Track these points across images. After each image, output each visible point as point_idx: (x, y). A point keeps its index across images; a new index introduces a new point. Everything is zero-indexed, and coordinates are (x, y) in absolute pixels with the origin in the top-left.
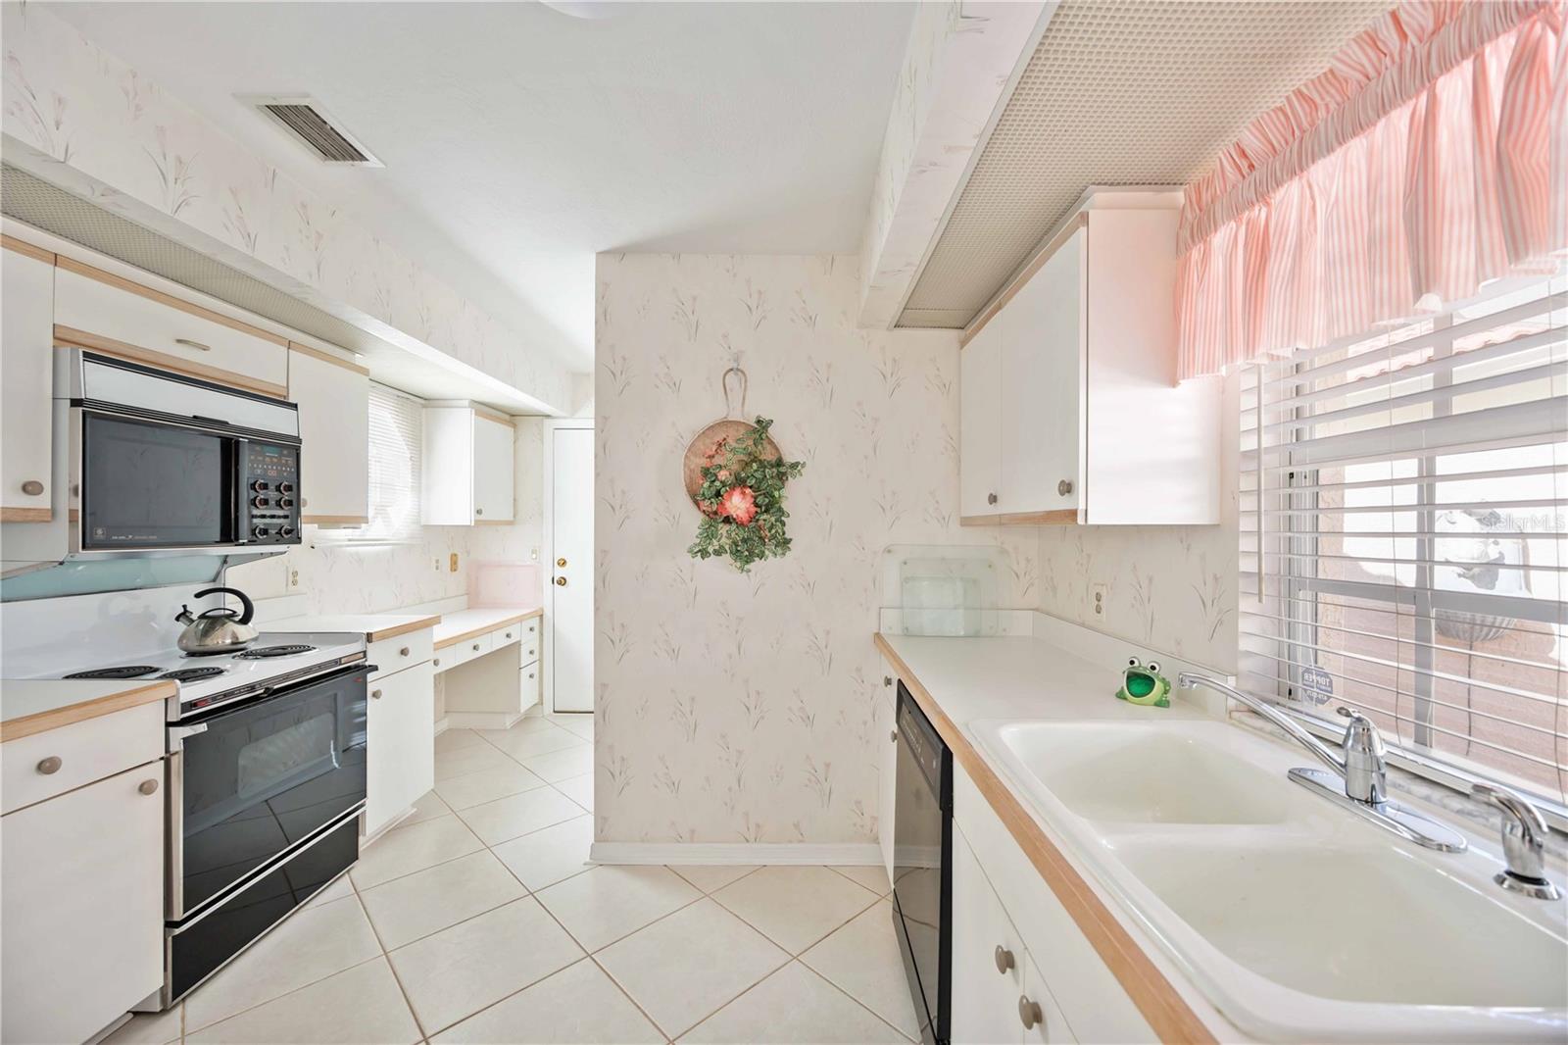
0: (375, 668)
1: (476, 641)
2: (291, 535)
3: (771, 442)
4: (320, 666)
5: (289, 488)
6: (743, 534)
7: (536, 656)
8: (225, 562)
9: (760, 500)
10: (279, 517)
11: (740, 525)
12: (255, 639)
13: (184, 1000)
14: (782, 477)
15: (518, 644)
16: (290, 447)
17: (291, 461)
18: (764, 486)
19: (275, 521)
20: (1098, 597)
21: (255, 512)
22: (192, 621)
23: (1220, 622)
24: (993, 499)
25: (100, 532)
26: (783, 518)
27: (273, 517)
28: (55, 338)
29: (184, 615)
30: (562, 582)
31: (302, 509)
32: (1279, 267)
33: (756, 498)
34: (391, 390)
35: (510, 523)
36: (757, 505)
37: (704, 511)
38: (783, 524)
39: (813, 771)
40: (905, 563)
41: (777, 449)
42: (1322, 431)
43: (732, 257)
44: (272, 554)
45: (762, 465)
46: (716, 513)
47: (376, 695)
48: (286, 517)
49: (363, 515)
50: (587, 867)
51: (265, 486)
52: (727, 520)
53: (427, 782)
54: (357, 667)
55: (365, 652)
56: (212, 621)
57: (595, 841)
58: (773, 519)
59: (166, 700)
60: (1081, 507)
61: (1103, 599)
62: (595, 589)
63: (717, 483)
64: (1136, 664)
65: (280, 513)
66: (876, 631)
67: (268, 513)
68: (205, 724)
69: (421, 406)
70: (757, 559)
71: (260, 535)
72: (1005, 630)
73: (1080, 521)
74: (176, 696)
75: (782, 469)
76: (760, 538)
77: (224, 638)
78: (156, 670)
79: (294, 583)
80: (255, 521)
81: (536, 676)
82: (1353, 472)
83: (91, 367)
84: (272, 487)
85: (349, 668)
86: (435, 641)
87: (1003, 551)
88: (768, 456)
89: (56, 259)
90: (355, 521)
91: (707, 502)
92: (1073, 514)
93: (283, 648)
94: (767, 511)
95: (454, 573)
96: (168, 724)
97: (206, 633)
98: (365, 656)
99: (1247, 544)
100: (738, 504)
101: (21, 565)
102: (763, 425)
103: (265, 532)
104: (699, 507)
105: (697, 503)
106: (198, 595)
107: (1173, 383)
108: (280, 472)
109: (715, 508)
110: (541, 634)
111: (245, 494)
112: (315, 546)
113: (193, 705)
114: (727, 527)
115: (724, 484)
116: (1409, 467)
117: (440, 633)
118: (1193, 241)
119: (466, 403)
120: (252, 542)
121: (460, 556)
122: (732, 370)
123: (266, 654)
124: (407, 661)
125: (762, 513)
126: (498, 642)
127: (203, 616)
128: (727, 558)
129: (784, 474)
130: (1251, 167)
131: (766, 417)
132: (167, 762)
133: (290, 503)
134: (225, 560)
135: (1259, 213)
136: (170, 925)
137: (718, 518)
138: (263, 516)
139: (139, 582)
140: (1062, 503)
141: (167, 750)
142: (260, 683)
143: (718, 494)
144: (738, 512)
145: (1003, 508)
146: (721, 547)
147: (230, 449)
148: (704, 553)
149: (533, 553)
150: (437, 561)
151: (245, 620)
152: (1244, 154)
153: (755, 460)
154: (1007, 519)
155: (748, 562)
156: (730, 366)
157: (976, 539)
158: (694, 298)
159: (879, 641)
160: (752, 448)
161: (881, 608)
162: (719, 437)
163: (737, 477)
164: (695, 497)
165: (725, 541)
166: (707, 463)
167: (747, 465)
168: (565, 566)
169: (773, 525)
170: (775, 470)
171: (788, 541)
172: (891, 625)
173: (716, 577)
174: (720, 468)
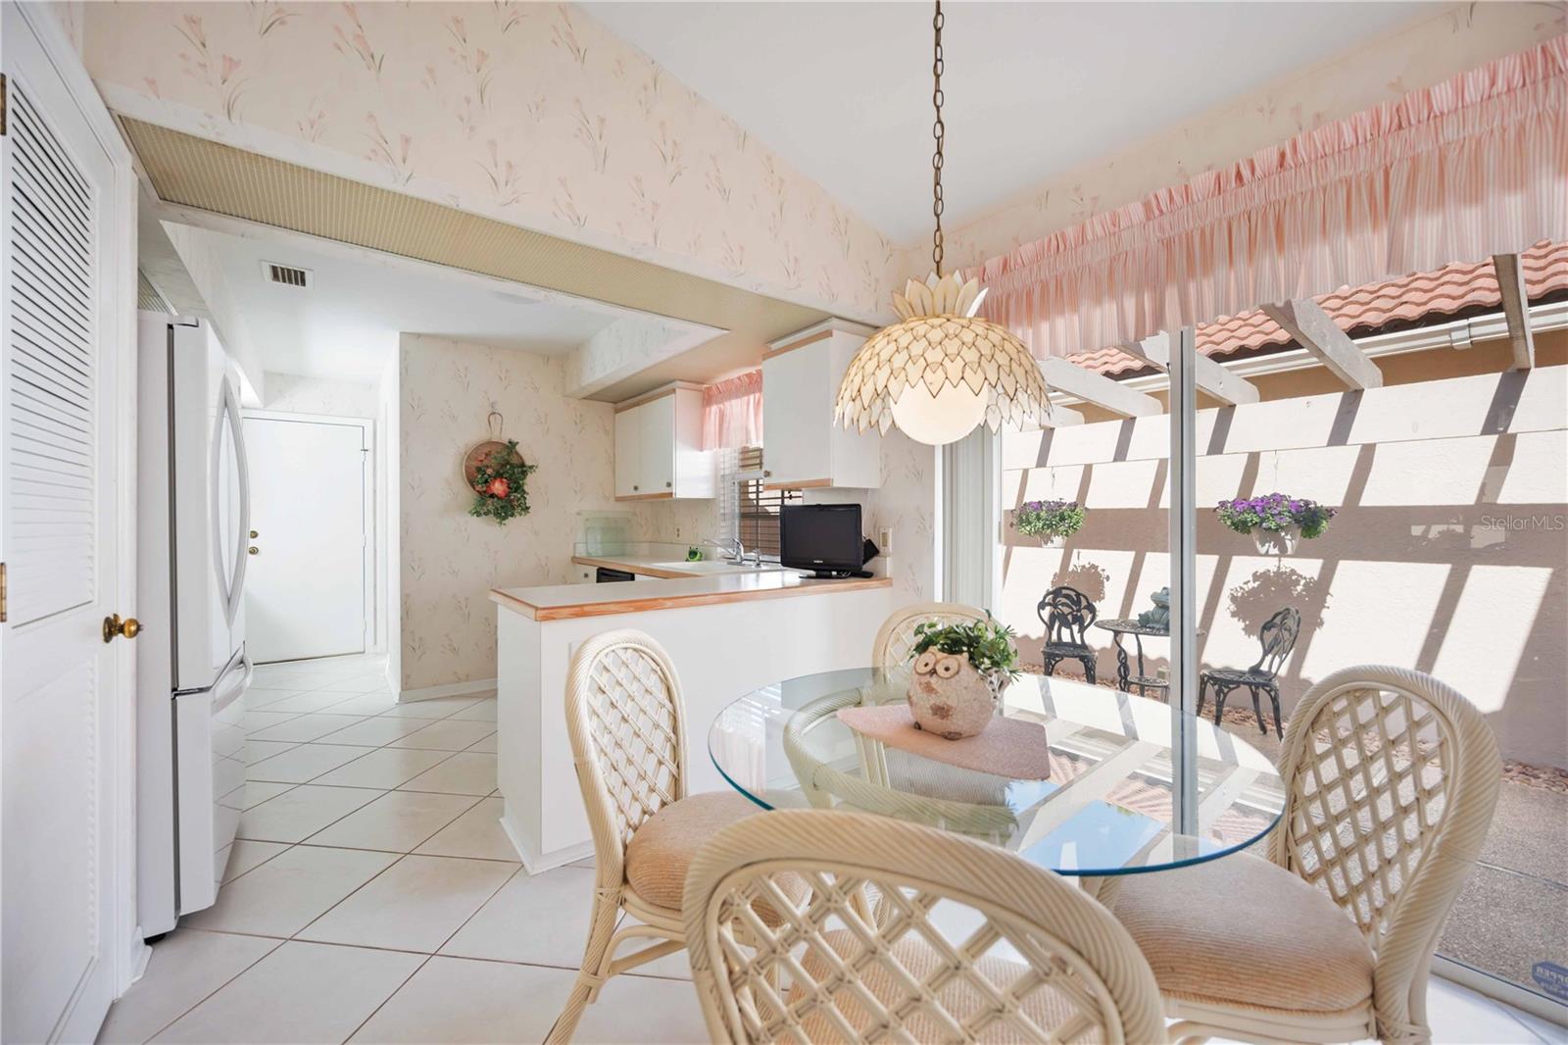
3: (517, 454)
6: (501, 503)
9: (511, 485)
11: (499, 498)
14: (524, 473)
18: (514, 477)
20: (678, 530)
23: (716, 531)
24: (636, 488)
26: (525, 495)
30: (254, 551)
32: (725, 425)
36: (509, 488)
37: (478, 491)
38: (525, 498)
43: (489, 348)
45: (512, 466)
46: (485, 492)
50: (397, 705)
52: (492, 496)
57: (401, 691)
61: (680, 530)
64: (692, 547)
66: (572, 555)
75: (523, 469)
76: (512, 506)
87: (635, 514)
88: (515, 460)
91: (480, 486)
92: (671, 494)
94: (515, 492)
100: (498, 487)
102: (512, 445)
104: (474, 488)
105: (473, 486)
107: (701, 450)
109: (485, 489)
115: (490, 476)
122: (492, 413)
135: (721, 406)
137: (486, 495)
140: (667, 490)
145: (642, 491)
146: (488, 510)
148: (478, 514)
153: (508, 463)
154: (640, 498)
155: (504, 519)
156: (490, 410)
157: (621, 507)
158: (466, 369)
159: (576, 560)
160: (506, 457)
161: (575, 544)
162: (486, 450)
163: (498, 472)
164: (472, 483)
165: (490, 507)
166: (479, 464)
167: (503, 466)
168: (258, 538)
169: (519, 499)
170: (520, 470)
171: (528, 508)
172: (581, 552)
173: (485, 529)
174: (488, 467)
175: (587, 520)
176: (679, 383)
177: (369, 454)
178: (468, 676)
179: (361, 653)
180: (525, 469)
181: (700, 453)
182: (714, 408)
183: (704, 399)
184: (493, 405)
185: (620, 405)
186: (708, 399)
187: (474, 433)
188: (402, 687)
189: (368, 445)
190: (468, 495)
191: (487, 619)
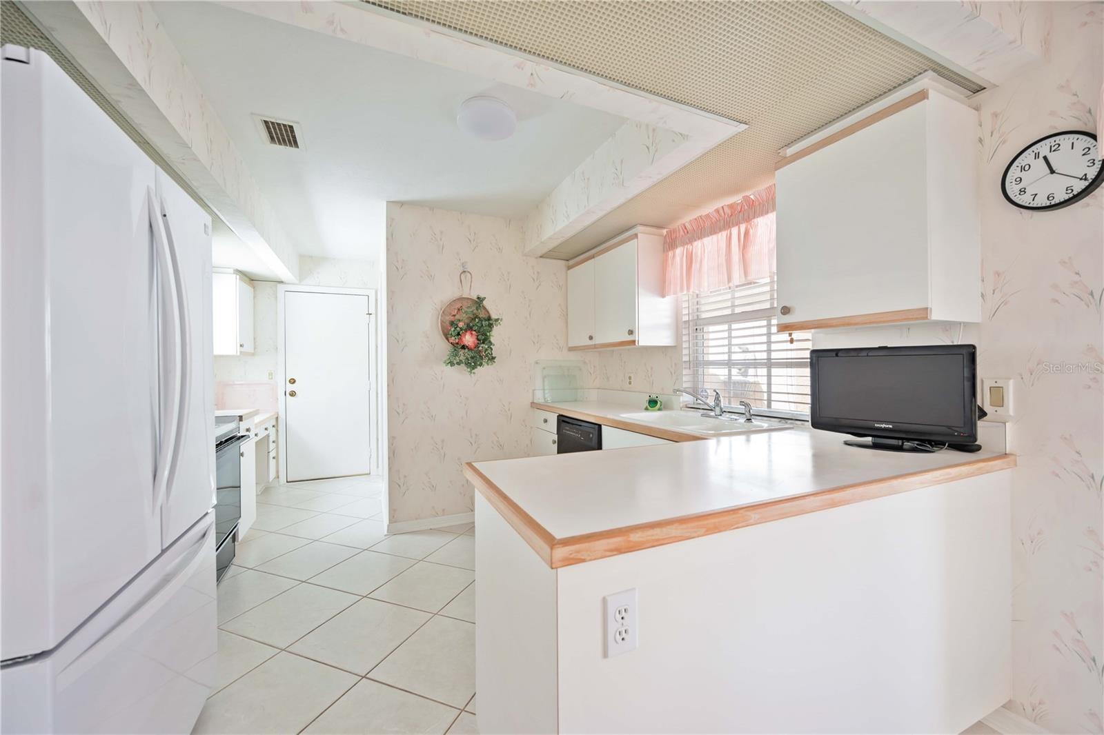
3: (485, 308)
6: (471, 354)
7: (276, 444)
9: (480, 337)
11: (470, 349)
14: (491, 326)
15: (269, 436)
18: (482, 330)
20: (630, 378)
23: (677, 379)
24: (591, 338)
26: (491, 346)
30: (293, 394)
32: (695, 266)
33: (478, 336)
36: (478, 339)
37: (451, 343)
38: (492, 349)
41: (488, 312)
42: (704, 316)
43: (461, 213)
45: (481, 320)
46: (457, 344)
47: (242, 455)
52: (464, 347)
55: (239, 427)
57: (389, 523)
58: (487, 347)
60: (637, 339)
61: (632, 378)
63: (458, 329)
64: (650, 397)
66: (532, 401)
70: (479, 367)
73: (637, 344)
75: (489, 322)
76: (480, 356)
81: (276, 458)
82: (712, 328)
87: (585, 363)
88: (482, 315)
91: (453, 338)
92: (634, 342)
94: (483, 343)
98: (239, 430)
99: (685, 352)
100: (469, 339)
102: (479, 301)
104: (448, 340)
105: (447, 339)
107: (663, 296)
109: (457, 341)
110: (277, 430)
114: (463, 351)
115: (461, 329)
116: (725, 327)
119: (232, 271)
122: (464, 271)
125: (481, 344)
128: (463, 365)
129: (492, 324)
130: (688, 232)
131: (482, 296)
135: (689, 247)
137: (459, 346)
140: (630, 338)
143: (458, 334)
144: (469, 343)
145: (597, 341)
146: (461, 360)
148: (452, 364)
149: (269, 375)
152: (686, 228)
153: (477, 317)
154: (595, 347)
155: (473, 369)
156: (461, 270)
157: (574, 357)
158: (442, 232)
159: (535, 405)
160: (475, 311)
161: (534, 390)
162: (458, 306)
163: (468, 325)
164: (447, 336)
165: (462, 358)
166: (452, 318)
167: (473, 319)
168: (296, 383)
169: (486, 350)
170: (487, 322)
171: (493, 358)
172: (539, 398)
173: (457, 376)
174: (459, 320)
175: (544, 368)
176: (640, 229)
177: (373, 317)
178: (443, 510)
179: (367, 474)
180: (491, 322)
181: (662, 299)
182: (679, 251)
183: (665, 243)
184: (463, 265)
185: (571, 262)
186: (670, 243)
187: (447, 291)
188: (390, 520)
189: (372, 310)
190: (443, 347)
191: (459, 459)
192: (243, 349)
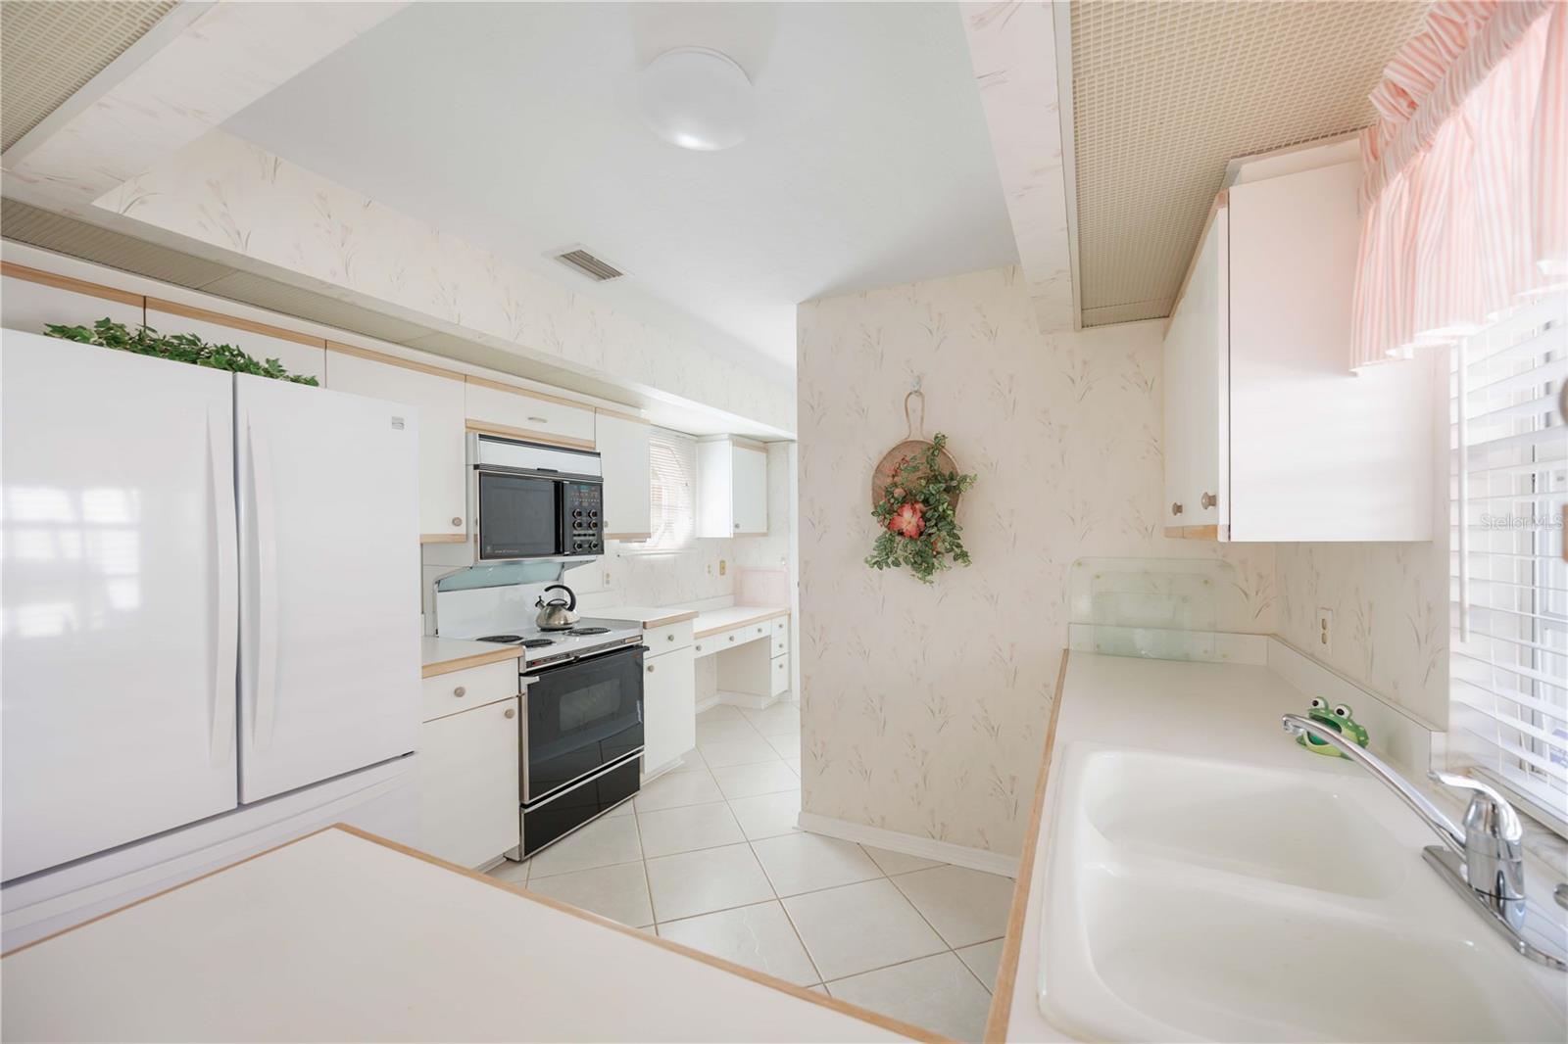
0: (647, 649)
1: (731, 633)
2: (597, 548)
3: (946, 457)
4: (611, 644)
5: (595, 514)
7: (785, 650)
8: (563, 567)
9: (927, 514)
10: (590, 535)
11: (913, 538)
12: (578, 622)
13: (532, 857)
14: (955, 491)
15: (768, 638)
16: (596, 485)
17: (597, 494)
18: (932, 501)
19: (587, 538)
20: (1324, 624)
21: (576, 532)
22: (543, 607)
24: (1177, 509)
25: (489, 548)
26: (955, 531)
27: (585, 535)
28: (467, 427)
29: (539, 603)
31: (605, 529)
33: (924, 513)
34: (670, 432)
35: (764, 535)
36: (925, 520)
38: (959, 538)
39: (998, 782)
40: (1098, 577)
41: (952, 464)
43: (914, 285)
44: (587, 562)
46: (888, 527)
47: (650, 669)
48: (593, 535)
49: (646, 531)
50: (795, 831)
51: (580, 514)
52: (901, 533)
53: (690, 742)
54: (638, 647)
55: (641, 636)
56: (554, 608)
57: (802, 809)
58: (945, 532)
59: (519, 658)
60: (1223, 521)
61: (1329, 626)
62: (800, 595)
63: (893, 500)
64: (1321, 704)
65: (591, 532)
66: (1065, 647)
67: (582, 532)
68: (537, 677)
69: (693, 444)
70: (936, 570)
71: (579, 549)
72: (1224, 656)
73: (1222, 537)
74: (524, 656)
75: (953, 484)
77: (560, 619)
78: (521, 639)
79: (608, 582)
80: (575, 538)
81: (786, 667)
83: (484, 443)
84: (584, 514)
85: (632, 647)
86: (695, 631)
88: (942, 470)
89: (466, 378)
90: (643, 537)
92: (1216, 530)
93: (591, 629)
94: (938, 525)
95: (722, 577)
96: (521, 675)
97: (550, 616)
98: (642, 639)
100: (909, 519)
101: (454, 569)
102: (937, 446)
103: (580, 546)
106: (547, 590)
108: (590, 503)
109: (887, 522)
110: (790, 631)
111: (568, 519)
112: (621, 555)
113: (531, 663)
114: (901, 540)
117: (700, 624)
118: (1369, 198)
119: (726, 436)
120: (574, 554)
121: (727, 564)
122: (910, 394)
123: (583, 633)
124: (673, 645)
125: (932, 527)
126: (748, 635)
127: (549, 604)
128: (907, 566)
129: (958, 487)
131: (944, 433)
132: (520, 698)
133: (595, 525)
134: (563, 565)
136: (523, 806)
137: (895, 531)
138: (579, 535)
139: (519, 579)
140: (1206, 518)
141: (520, 692)
142: (573, 652)
143: (889, 510)
144: (909, 527)
145: (1185, 518)
147: (559, 487)
148: (883, 564)
150: (709, 567)
151: (571, 608)
155: (927, 573)
156: (911, 389)
161: (1070, 624)
162: (901, 457)
163: (909, 492)
165: (900, 554)
166: (888, 481)
170: (948, 484)
171: (964, 555)
172: (1081, 642)
178: (883, 819)
180: (956, 483)
184: (915, 380)
187: (886, 432)
188: (803, 806)
191: (909, 736)
192: (738, 531)
